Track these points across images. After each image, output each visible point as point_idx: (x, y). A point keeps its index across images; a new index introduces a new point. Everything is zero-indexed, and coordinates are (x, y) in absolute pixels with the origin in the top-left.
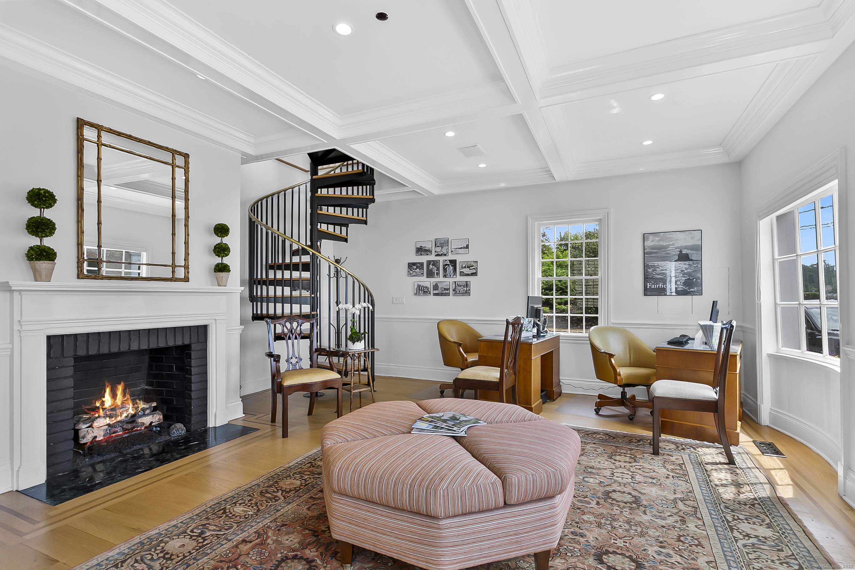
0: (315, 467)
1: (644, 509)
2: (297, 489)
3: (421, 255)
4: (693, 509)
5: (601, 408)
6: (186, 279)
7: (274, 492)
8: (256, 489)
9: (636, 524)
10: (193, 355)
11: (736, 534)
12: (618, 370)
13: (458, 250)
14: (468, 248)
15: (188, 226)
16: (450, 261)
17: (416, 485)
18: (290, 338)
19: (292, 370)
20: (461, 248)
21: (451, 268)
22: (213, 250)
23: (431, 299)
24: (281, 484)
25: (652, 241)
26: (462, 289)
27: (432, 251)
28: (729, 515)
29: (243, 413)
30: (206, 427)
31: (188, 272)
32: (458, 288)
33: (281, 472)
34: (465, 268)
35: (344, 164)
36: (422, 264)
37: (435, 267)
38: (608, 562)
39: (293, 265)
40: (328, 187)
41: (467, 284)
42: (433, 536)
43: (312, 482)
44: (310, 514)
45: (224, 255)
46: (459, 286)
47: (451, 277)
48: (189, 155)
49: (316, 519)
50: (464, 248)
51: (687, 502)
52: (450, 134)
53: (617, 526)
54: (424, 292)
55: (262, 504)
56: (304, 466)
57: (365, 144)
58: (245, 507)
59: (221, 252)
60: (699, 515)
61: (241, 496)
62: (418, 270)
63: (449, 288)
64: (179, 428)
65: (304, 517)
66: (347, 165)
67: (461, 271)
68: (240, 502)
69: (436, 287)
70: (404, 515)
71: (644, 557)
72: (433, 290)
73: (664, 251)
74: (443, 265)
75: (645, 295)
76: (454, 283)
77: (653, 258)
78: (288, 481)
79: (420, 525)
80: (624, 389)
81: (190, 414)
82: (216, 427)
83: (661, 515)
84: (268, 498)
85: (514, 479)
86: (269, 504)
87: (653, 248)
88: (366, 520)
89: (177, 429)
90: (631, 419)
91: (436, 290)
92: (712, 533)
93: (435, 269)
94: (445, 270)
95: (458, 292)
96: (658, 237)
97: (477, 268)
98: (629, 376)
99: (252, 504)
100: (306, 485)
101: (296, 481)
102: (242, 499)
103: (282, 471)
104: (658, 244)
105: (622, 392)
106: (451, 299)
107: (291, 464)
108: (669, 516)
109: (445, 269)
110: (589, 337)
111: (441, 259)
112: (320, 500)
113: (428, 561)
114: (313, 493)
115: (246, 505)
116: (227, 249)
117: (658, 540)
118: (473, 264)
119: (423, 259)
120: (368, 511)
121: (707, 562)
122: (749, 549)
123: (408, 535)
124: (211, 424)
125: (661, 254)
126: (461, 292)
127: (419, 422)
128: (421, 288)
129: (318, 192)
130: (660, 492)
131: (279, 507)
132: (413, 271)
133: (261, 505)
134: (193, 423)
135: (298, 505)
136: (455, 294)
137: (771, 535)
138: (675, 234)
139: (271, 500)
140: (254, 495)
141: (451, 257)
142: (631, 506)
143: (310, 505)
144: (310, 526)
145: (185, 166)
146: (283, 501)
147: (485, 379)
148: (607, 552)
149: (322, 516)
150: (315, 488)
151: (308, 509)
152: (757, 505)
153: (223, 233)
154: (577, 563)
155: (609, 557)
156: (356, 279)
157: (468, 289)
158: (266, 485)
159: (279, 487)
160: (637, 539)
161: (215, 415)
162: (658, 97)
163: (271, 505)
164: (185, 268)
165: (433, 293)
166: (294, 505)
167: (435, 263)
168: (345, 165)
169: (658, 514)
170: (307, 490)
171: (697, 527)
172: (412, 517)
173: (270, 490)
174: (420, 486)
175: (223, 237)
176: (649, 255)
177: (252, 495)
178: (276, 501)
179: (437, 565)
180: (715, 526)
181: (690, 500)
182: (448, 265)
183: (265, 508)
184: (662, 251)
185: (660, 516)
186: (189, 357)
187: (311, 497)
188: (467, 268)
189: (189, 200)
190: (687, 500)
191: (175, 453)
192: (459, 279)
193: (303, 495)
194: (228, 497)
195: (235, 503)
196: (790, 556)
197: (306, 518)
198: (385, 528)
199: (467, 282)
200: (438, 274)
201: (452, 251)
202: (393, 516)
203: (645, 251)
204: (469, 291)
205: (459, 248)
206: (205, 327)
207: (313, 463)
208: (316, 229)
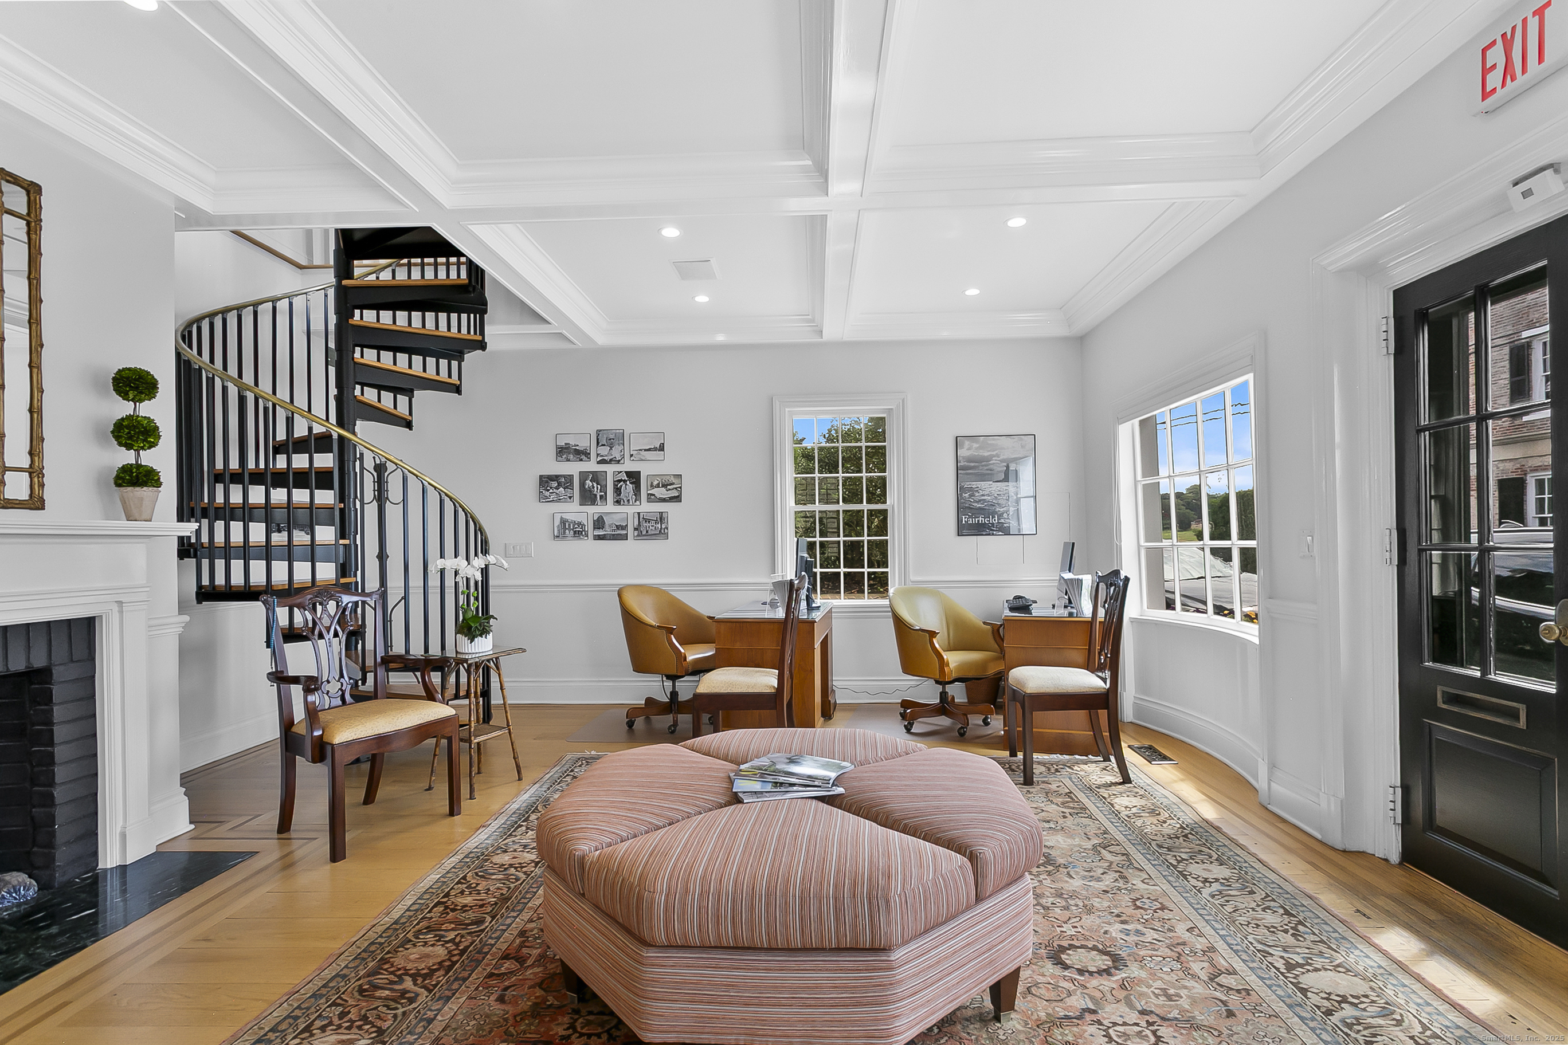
0: (457, 910)
1: (1065, 870)
2: (447, 963)
3: (568, 460)
4: (1124, 858)
5: (913, 723)
6: (36, 502)
7: (392, 982)
8: (343, 987)
9: (1071, 896)
10: (58, 692)
11: (1193, 882)
12: (945, 657)
13: (643, 453)
14: (663, 451)
15: (39, 368)
16: (629, 474)
17: (845, 896)
18: (321, 636)
19: (329, 709)
20: (649, 450)
21: (630, 486)
22: (112, 432)
23: (588, 546)
24: (399, 961)
25: (969, 449)
26: (652, 527)
27: (590, 454)
28: (1169, 856)
29: (191, 823)
30: (96, 870)
31: (42, 485)
32: (645, 524)
33: (381, 936)
34: (659, 487)
35: (401, 262)
36: (570, 478)
37: (597, 484)
38: (1074, 964)
39: (295, 474)
40: (378, 307)
41: (662, 518)
42: (880, 986)
43: (472, 944)
44: (510, 1009)
45: (145, 445)
46: (646, 521)
47: (631, 503)
48: (40, 187)
49: (533, 1017)
50: (655, 449)
51: (1111, 849)
52: (671, 232)
53: (1049, 905)
54: (575, 532)
55: (379, 1015)
56: (430, 912)
57: (496, 228)
58: (339, 1031)
59: (138, 438)
60: (1136, 865)
61: (313, 1010)
62: (561, 489)
63: (627, 525)
64: (20, 884)
65: (501, 1020)
66: (409, 265)
67: (649, 492)
68: (318, 1023)
69: (599, 523)
70: (816, 959)
71: (1111, 943)
72: (594, 528)
73: (986, 466)
74: (614, 481)
75: (958, 535)
76: (636, 516)
77: (971, 476)
78: (414, 953)
79: (853, 970)
80: (944, 688)
81: (50, 845)
82: (127, 865)
83: (1091, 874)
84: (386, 999)
85: (987, 851)
86: (400, 1011)
87: (970, 460)
88: (733, 986)
89: (14, 887)
90: (962, 735)
91: (599, 528)
92: (1166, 887)
93: (597, 488)
94: (617, 491)
95: (644, 533)
96: (977, 442)
97: (681, 488)
98: (962, 666)
99: (352, 1021)
100: (462, 952)
101: (431, 948)
102: (320, 1016)
103: (383, 932)
104: (976, 454)
105: (941, 693)
106: (631, 546)
107: (396, 915)
108: (1102, 874)
109: (618, 489)
110: (891, 606)
111: (610, 469)
112: (515, 975)
113: (870, 1035)
114: (488, 965)
115: (339, 1027)
116: (154, 431)
117: (1113, 913)
118: (674, 480)
119: (573, 468)
120: (735, 969)
121: (1187, 930)
122: (1219, 899)
123: (829, 996)
124: (110, 857)
125: (981, 470)
126: (649, 533)
127: (739, 781)
128: (569, 525)
129: (353, 316)
130: (1069, 840)
131: (429, 1013)
132: (551, 491)
133: (379, 1018)
134: (59, 866)
135: (472, 998)
136: (638, 535)
137: (1231, 874)
138: (998, 439)
139: (399, 1003)
140: (346, 1001)
141: (629, 466)
142: (1046, 869)
143: (499, 993)
144: (528, 1035)
145: (29, 214)
146: (427, 997)
147: (750, 691)
148: (1063, 949)
149: (542, 1008)
150: (487, 953)
151: (501, 999)
152: (1189, 836)
153: (142, 393)
154: (1035, 977)
155: (1068, 955)
156: (461, 506)
157: (663, 527)
158: (362, 973)
159: (399, 969)
160: (1087, 919)
161: (123, 836)
162: (1017, 222)
163: (404, 1013)
164: (30, 474)
165: (594, 535)
166: (462, 1000)
167: (596, 477)
168: (403, 265)
169: (1086, 873)
170: (471, 961)
171: (1144, 883)
172: (835, 959)
173: (381, 979)
174: (854, 895)
175: (141, 401)
176: (965, 472)
177: (339, 1001)
178: (411, 1001)
179: (889, 1037)
180: (1164, 876)
181: (1113, 845)
182: (625, 481)
183: (394, 1021)
184: (982, 466)
185: (1091, 877)
186: (48, 699)
187: (491, 975)
188: (662, 487)
189: (41, 301)
190: (1109, 846)
191: (38, 948)
192: (646, 507)
193: (470, 975)
194: (278, 1020)
195: (308, 1029)
196: (1266, 897)
197: (506, 1020)
198: (780, 994)
199: (662, 512)
200: (604, 498)
201: (632, 456)
202: (793, 965)
203: (959, 464)
204: (666, 531)
205: (645, 450)
206: (89, 624)
207: (446, 902)
208: (351, 397)
